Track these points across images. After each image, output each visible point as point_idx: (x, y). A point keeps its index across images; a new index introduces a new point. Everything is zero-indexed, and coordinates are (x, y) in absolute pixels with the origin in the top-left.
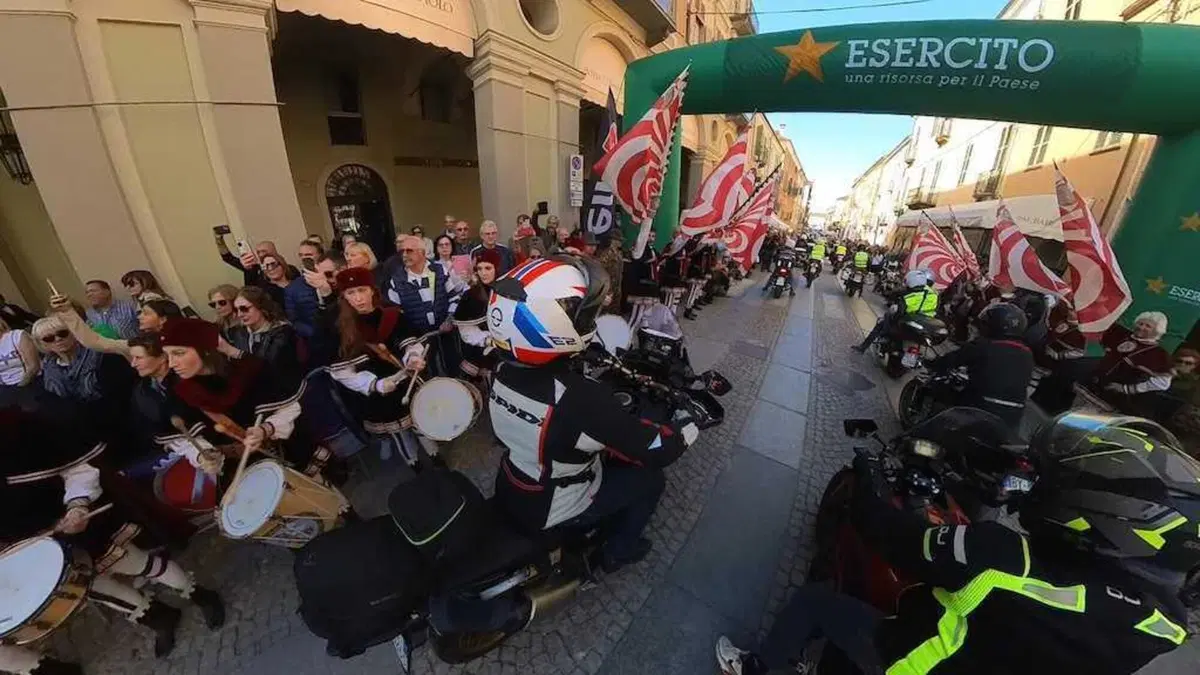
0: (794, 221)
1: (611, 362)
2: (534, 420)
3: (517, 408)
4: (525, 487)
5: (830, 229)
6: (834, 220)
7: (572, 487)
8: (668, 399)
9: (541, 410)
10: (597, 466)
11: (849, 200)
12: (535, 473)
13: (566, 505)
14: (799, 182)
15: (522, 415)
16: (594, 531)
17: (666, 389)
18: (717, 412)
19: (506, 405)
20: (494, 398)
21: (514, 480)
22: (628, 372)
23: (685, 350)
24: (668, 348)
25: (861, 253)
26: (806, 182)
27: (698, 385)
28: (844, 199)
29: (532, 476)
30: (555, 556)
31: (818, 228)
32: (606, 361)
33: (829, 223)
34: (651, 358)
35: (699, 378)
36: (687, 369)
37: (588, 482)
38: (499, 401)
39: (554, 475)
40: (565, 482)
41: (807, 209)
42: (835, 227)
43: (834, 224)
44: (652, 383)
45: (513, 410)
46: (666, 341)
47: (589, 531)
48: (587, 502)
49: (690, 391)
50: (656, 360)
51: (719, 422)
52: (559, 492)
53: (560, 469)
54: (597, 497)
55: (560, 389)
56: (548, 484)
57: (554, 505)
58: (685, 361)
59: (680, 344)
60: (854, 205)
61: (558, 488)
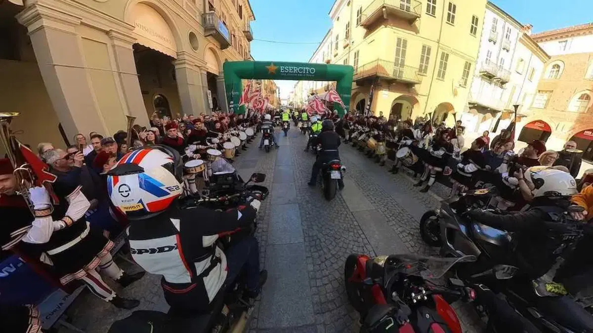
0: (275, 104)
2: (171, 248)
3: (156, 248)
5: (289, 105)
6: (291, 101)
9: (172, 240)
10: (219, 252)
11: (294, 93)
12: (187, 279)
13: (214, 284)
14: (274, 88)
15: (161, 250)
16: (237, 285)
19: (146, 251)
20: (134, 252)
21: (175, 291)
22: (215, 199)
23: (239, 176)
25: (304, 113)
26: (277, 87)
28: (292, 92)
30: (225, 311)
33: (289, 103)
37: (218, 264)
38: (140, 252)
39: (199, 272)
40: (206, 273)
41: (279, 98)
45: (153, 251)
47: (235, 287)
48: (225, 274)
52: (206, 280)
53: (200, 267)
54: (229, 268)
55: (176, 223)
57: (208, 288)
60: (296, 95)
61: (204, 278)
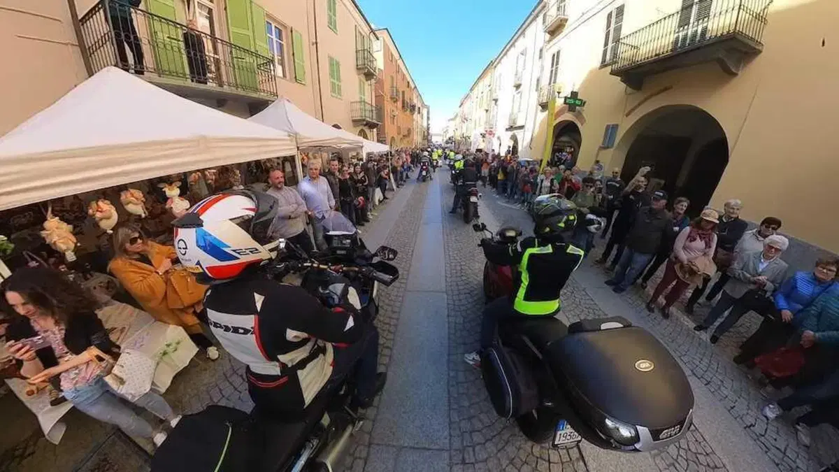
1: (310, 264)
2: (246, 331)
3: (230, 326)
4: (273, 385)
5: (447, 142)
6: (448, 136)
7: (309, 366)
8: (360, 275)
9: (249, 321)
13: (313, 380)
15: (235, 330)
16: (344, 387)
17: (357, 269)
18: (393, 271)
19: (221, 327)
20: (211, 324)
21: (261, 384)
22: (325, 267)
23: (360, 239)
24: (349, 241)
27: (376, 260)
29: (276, 374)
30: (326, 420)
31: (439, 143)
32: (305, 264)
34: (339, 252)
35: (376, 255)
36: (366, 251)
37: (321, 355)
40: (302, 364)
42: (450, 140)
43: (450, 139)
44: (344, 269)
46: (346, 237)
47: (341, 390)
48: (329, 370)
49: (372, 265)
50: (343, 252)
51: (398, 277)
52: (301, 374)
55: (259, 300)
56: (290, 373)
57: (303, 385)
58: (363, 246)
59: (356, 237)
61: (299, 372)
